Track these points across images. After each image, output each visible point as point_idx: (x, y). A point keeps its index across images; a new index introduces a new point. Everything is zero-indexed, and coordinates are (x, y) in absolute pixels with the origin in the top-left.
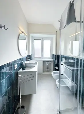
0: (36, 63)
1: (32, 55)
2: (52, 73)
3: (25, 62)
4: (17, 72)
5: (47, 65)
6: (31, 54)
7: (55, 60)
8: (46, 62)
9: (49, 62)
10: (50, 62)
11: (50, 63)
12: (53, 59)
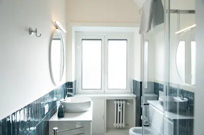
0: (89, 103)
1: (75, 81)
2: (131, 131)
3: (62, 100)
4: (48, 122)
5: (119, 110)
6: (73, 80)
7: (139, 95)
8: (115, 102)
9: (124, 102)
10: (126, 101)
11: (126, 104)
12: (134, 93)
